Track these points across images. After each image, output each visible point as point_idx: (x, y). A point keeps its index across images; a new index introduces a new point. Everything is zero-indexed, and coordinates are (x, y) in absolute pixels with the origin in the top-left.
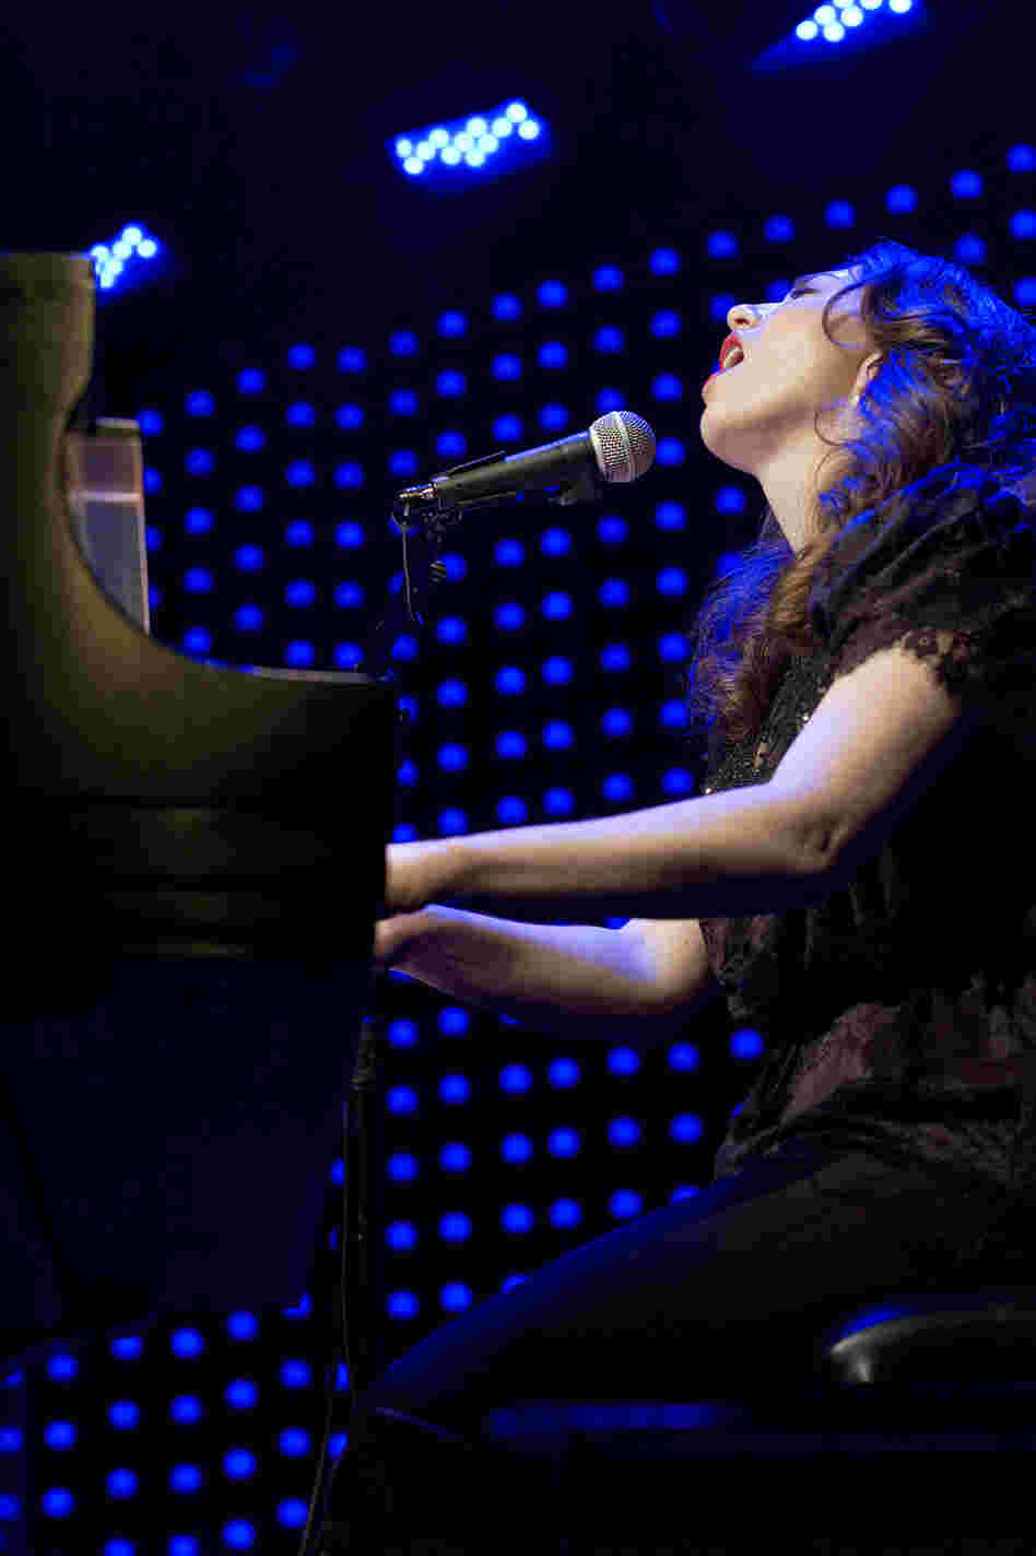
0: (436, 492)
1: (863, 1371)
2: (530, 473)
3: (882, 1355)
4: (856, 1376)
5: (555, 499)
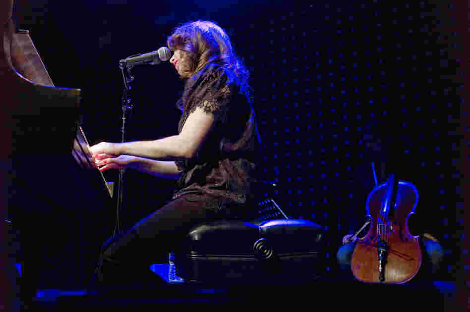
0: (127, 61)
1: (196, 238)
2: (144, 58)
3: (203, 235)
5: (150, 64)
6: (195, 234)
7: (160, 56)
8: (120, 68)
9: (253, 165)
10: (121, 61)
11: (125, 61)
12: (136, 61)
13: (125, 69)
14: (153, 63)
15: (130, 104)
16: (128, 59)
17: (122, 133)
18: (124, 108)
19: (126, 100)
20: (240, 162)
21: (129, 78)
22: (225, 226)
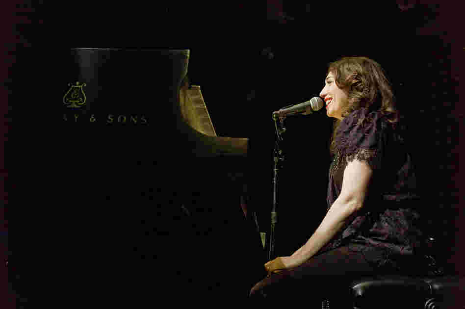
0: (280, 112)
1: (360, 293)
2: (298, 108)
3: (365, 289)
4: (358, 294)
5: (303, 114)
6: (359, 288)
7: (312, 106)
8: (273, 120)
9: (416, 215)
10: (274, 113)
11: (278, 112)
12: (289, 111)
13: (278, 121)
14: (305, 114)
15: (280, 156)
16: (281, 110)
17: (274, 183)
18: (276, 159)
19: (278, 152)
20: (401, 211)
21: (281, 130)
22: (389, 281)
